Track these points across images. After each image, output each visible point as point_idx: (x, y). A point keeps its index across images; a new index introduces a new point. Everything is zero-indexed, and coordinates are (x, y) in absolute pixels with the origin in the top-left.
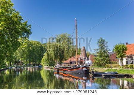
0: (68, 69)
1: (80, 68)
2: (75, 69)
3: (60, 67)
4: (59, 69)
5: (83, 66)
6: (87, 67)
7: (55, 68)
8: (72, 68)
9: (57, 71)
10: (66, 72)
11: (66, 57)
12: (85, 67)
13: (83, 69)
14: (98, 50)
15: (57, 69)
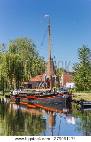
0: (37, 97)
1: (57, 94)
2: (49, 96)
3: (22, 94)
4: (19, 97)
5: (62, 92)
6: (68, 94)
7: (12, 95)
8: (44, 94)
9: (15, 99)
10: (32, 101)
11: (27, 77)
12: (65, 93)
13: (63, 97)
14: (79, 66)
15: (16, 96)
